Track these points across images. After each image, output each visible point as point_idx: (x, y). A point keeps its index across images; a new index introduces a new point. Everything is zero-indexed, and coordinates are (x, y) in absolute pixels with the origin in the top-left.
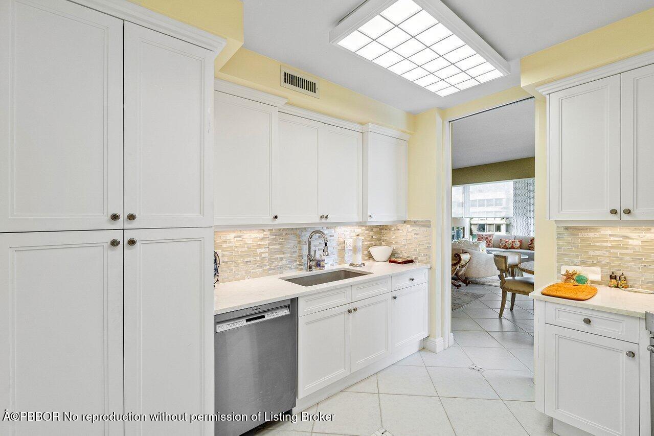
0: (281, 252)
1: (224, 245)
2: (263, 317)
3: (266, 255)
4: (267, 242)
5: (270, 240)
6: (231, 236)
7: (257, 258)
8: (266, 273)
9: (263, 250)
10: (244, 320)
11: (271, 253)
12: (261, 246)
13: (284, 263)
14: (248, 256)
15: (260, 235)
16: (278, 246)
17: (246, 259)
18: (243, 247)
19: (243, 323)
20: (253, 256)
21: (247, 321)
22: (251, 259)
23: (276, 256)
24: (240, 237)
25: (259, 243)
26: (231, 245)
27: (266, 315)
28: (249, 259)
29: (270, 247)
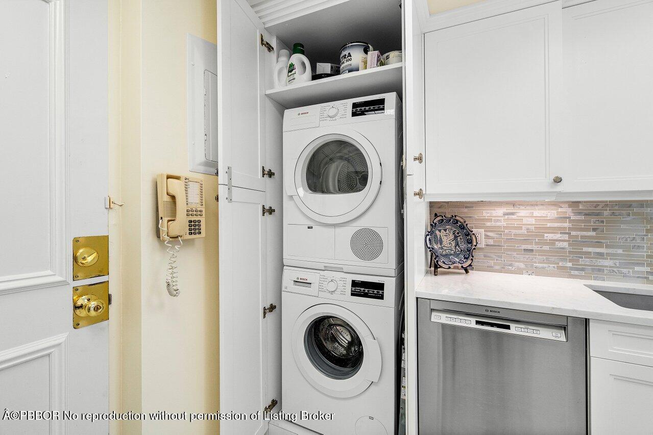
0: (599, 244)
1: (488, 224)
2: (508, 327)
3: (565, 245)
4: (567, 225)
5: (571, 221)
6: (499, 212)
7: (546, 248)
8: (564, 272)
9: (558, 236)
10: (473, 320)
11: (574, 242)
12: (553, 230)
13: (607, 263)
14: (526, 241)
15: (552, 213)
16: (593, 234)
17: (524, 247)
18: (520, 228)
19: (471, 323)
20: (536, 243)
21: (478, 322)
22: (535, 247)
23: (585, 249)
24: (512, 214)
25: (549, 225)
26: (498, 224)
27: (512, 326)
28: (529, 247)
29: (573, 233)
